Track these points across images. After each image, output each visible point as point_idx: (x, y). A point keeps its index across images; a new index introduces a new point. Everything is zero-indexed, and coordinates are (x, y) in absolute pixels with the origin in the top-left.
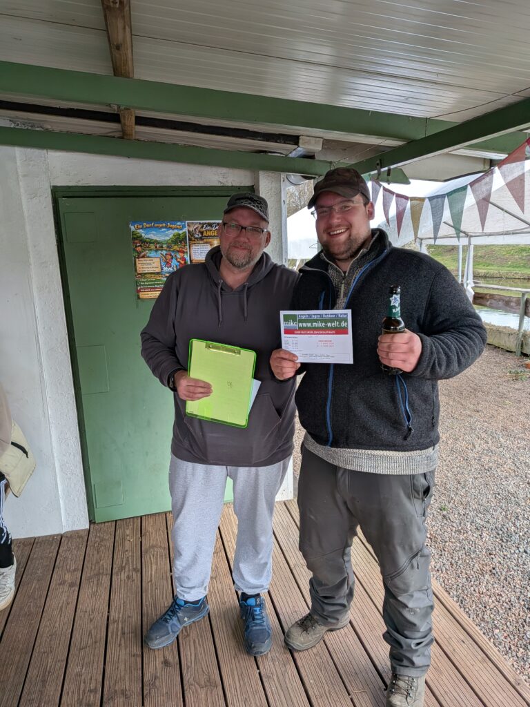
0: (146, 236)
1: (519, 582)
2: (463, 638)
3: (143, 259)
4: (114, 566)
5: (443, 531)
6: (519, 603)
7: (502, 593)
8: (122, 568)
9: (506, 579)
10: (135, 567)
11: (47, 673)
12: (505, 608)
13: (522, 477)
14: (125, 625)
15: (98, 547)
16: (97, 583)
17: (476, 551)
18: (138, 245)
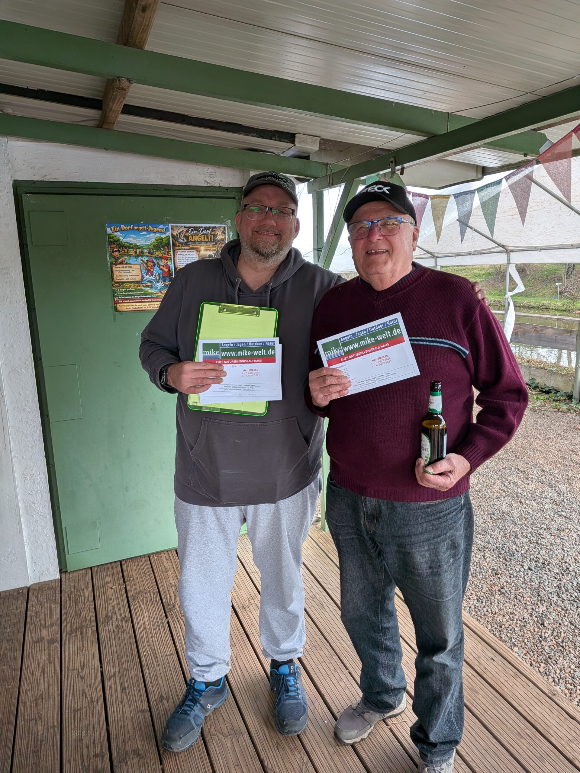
0: (125, 240)
1: (529, 599)
2: (492, 656)
3: (121, 266)
4: (99, 616)
6: (532, 619)
7: (514, 611)
8: (108, 619)
9: (516, 597)
10: (123, 615)
11: (39, 742)
12: (520, 625)
13: (513, 497)
14: (124, 679)
15: (75, 598)
16: (82, 637)
17: (482, 572)
18: (115, 249)
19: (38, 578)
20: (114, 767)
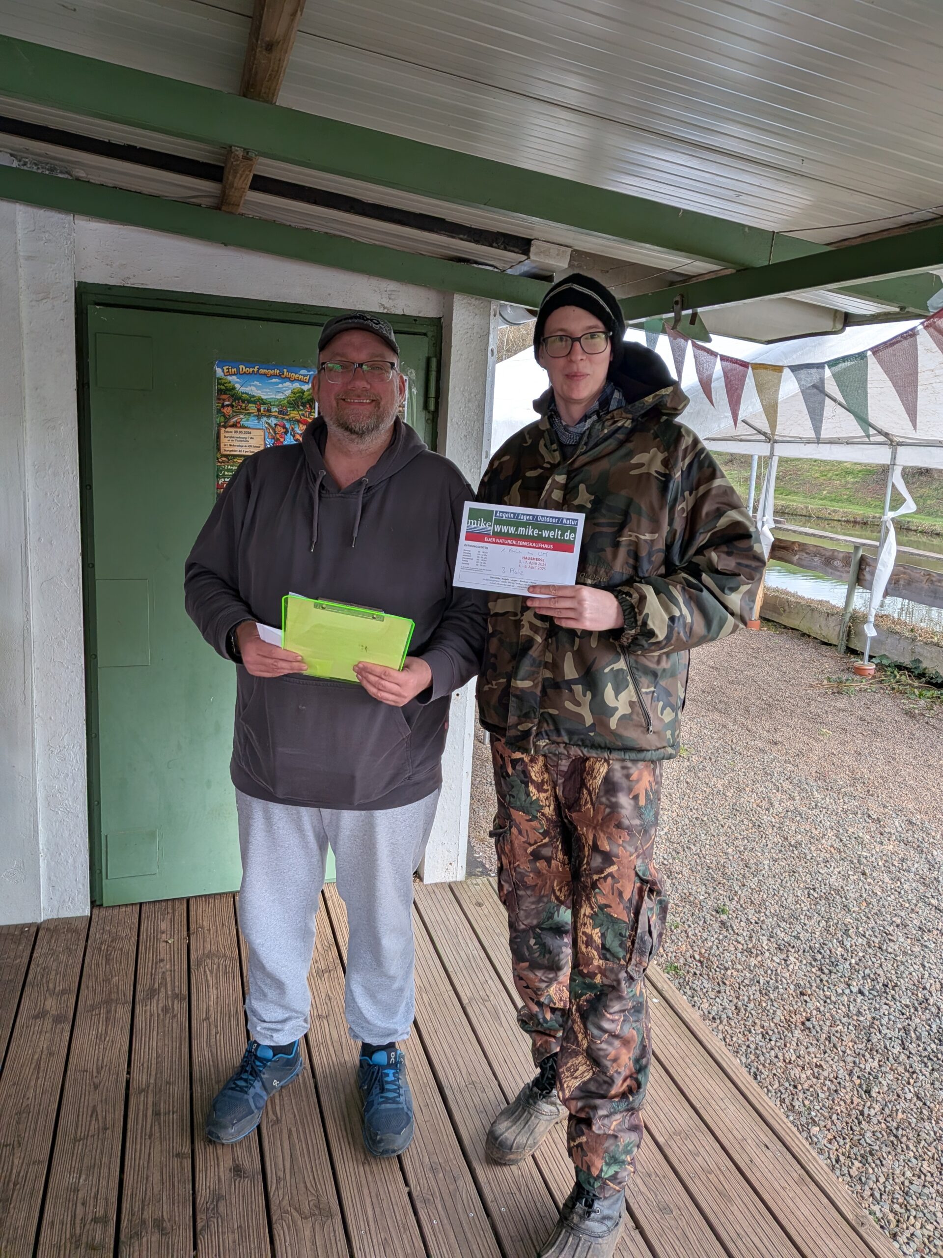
0: (243, 389)
1: (851, 1044)
2: (766, 1140)
3: (233, 430)
4: (139, 988)
5: (721, 950)
6: (852, 1081)
7: (823, 1063)
8: (153, 993)
9: (829, 1039)
10: (177, 991)
11: (11, 1185)
12: (829, 1089)
13: (852, 862)
14: (160, 1098)
15: (107, 951)
16: (107, 1018)
17: (777, 987)
18: (227, 403)
19: (55, 912)
20: (121, 1244)
